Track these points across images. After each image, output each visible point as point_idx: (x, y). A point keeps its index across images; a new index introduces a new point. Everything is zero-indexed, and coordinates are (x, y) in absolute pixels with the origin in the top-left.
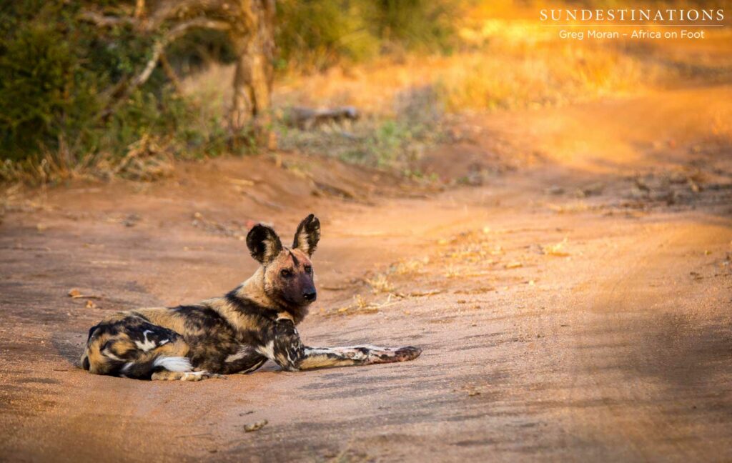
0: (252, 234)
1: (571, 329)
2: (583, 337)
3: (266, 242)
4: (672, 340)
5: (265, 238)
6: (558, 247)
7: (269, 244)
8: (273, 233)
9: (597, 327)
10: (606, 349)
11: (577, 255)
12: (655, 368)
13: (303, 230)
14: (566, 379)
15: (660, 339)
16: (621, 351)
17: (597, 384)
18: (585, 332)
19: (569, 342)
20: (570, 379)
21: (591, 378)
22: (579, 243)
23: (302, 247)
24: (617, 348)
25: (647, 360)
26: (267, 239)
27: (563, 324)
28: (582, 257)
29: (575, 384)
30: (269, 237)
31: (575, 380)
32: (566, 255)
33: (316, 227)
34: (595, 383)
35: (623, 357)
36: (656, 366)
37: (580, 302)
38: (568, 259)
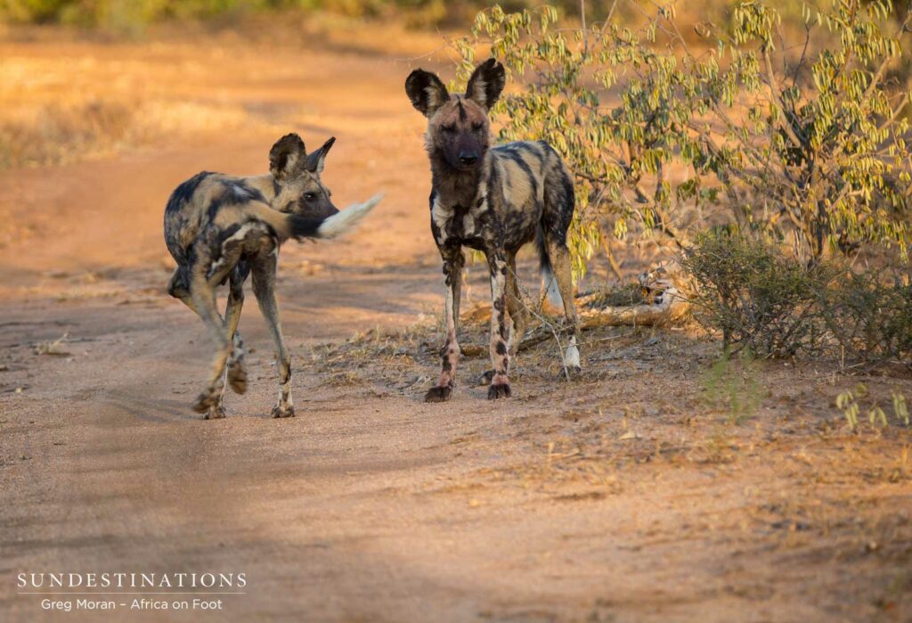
0: (412, 79)
1: (66, 448)
2: (82, 459)
3: (429, 90)
4: (199, 461)
5: (428, 84)
6: (55, 345)
7: (432, 92)
8: (437, 80)
9: (102, 445)
10: (112, 474)
11: (81, 355)
12: (174, 496)
13: (480, 77)
14: (57, 512)
15: (183, 460)
16: (131, 475)
17: (98, 517)
18: (86, 452)
19: (63, 465)
20: (62, 512)
21: (90, 510)
22: (83, 340)
23: (477, 97)
24: (126, 471)
25: (165, 486)
26: (430, 86)
27: (58, 442)
28: (86, 357)
29: (69, 518)
30: (433, 83)
31: (69, 512)
32: (66, 355)
33: (499, 74)
34: (94, 516)
35: (133, 482)
36: (175, 493)
37: (82, 414)
38: (69, 360)
